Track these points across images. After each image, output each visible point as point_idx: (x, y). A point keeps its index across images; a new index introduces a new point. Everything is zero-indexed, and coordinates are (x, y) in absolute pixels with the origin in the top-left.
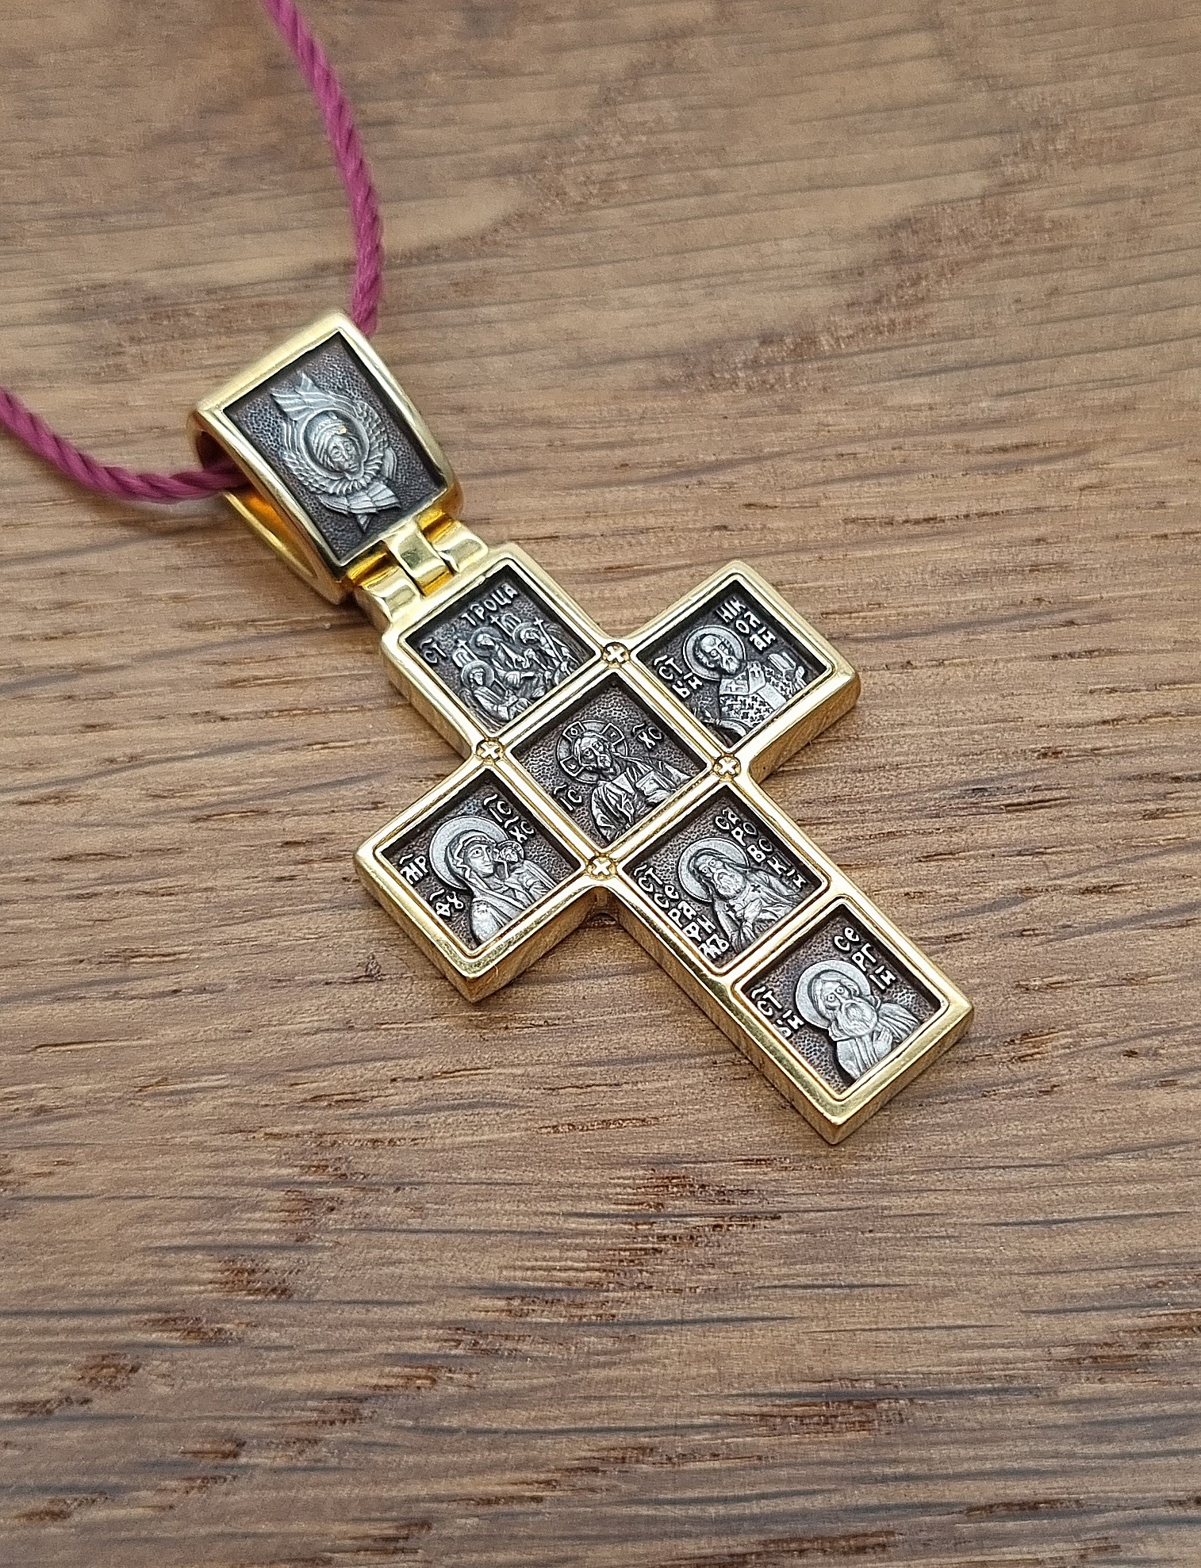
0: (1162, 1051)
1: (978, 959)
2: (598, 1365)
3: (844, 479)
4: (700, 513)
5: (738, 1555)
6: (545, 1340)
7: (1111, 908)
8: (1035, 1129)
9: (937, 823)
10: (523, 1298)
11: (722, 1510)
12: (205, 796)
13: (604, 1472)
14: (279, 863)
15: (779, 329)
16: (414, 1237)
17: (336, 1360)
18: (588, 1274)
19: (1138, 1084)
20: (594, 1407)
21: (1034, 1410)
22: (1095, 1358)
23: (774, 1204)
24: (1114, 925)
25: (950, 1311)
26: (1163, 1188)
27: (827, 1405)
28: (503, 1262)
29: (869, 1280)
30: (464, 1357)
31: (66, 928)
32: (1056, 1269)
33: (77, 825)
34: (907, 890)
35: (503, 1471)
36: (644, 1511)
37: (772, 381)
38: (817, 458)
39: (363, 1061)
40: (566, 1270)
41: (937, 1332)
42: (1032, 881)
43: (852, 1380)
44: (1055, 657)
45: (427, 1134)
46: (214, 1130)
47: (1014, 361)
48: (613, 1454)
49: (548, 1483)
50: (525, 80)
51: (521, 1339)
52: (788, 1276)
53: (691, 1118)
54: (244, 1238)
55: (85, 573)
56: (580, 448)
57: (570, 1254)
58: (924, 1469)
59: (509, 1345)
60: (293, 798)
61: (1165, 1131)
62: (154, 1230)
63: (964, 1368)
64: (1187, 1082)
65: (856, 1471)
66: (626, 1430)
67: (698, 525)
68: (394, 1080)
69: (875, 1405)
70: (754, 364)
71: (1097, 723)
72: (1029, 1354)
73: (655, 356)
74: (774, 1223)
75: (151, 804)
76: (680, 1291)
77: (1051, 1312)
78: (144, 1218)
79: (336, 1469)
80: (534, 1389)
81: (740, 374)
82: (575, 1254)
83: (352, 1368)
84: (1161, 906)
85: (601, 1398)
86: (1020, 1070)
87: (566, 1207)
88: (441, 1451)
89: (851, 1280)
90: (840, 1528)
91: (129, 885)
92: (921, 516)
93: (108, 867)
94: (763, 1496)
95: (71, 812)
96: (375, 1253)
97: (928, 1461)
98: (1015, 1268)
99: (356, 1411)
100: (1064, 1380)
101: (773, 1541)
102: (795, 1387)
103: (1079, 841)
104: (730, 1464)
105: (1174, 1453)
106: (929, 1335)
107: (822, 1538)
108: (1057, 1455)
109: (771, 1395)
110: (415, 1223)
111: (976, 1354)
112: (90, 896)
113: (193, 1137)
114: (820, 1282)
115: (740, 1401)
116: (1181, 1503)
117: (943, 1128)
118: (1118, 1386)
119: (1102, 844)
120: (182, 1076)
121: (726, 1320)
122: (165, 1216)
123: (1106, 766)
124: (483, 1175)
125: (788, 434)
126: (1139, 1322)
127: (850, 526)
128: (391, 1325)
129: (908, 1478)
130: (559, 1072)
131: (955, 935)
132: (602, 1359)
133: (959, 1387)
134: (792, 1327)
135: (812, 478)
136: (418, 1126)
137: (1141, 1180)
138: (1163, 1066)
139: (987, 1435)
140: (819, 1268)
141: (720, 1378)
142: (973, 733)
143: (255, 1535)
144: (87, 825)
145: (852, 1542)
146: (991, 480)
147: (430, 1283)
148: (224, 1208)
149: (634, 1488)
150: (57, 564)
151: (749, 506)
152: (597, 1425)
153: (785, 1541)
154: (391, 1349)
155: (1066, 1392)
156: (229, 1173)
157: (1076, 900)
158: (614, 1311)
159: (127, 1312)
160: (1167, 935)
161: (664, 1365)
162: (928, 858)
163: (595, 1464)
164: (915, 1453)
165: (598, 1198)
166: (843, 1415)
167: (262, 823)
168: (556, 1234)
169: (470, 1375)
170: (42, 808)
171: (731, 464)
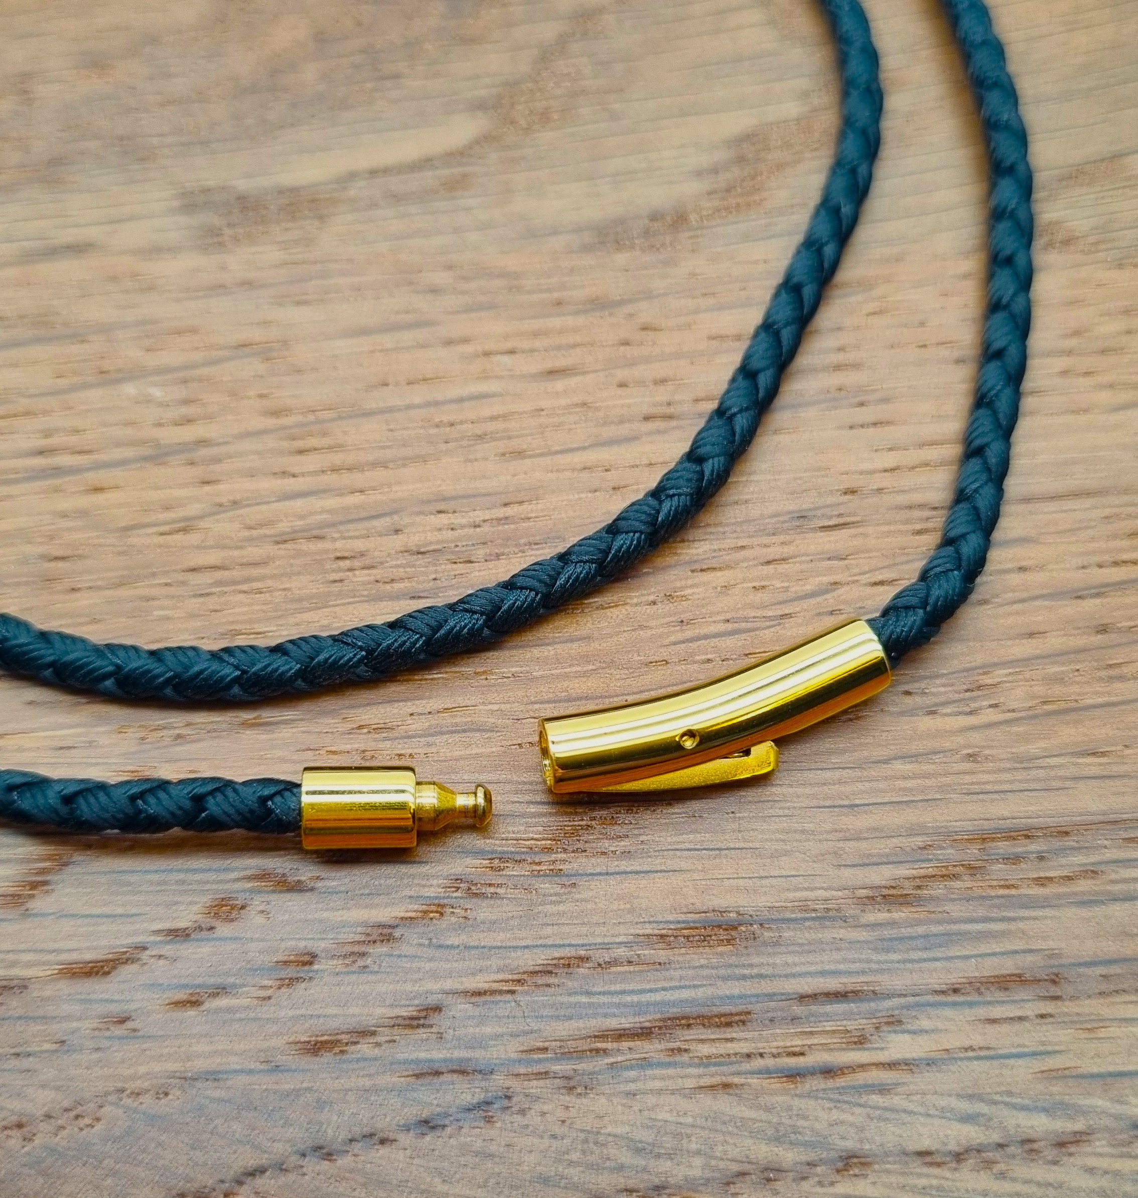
0: (927, 691)
1: (802, 630)
2: (551, 903)
3: (707, 310)
4: (611, 334)
5: (646, 1028)
6: (515, 886)
8: (841, 742)
9: (774, 539)
10: (500, 859)
11: (635, 998)
12: (284, 526)
13: (556, 974)
14: (333, 571)
15: (662, 211)
17: (376, 900)
18: (543, 842)
19: (910, 712)
20: (549, 930)
21: (842, 931)
22: (884, 896)
25: (786, 865)
26: (928, 782)
27: (705, 928)
29: (732, 846)
30: (461, 898)
31: (193, 616)
32: (858, 837)
33: (198, 547)
34: (754, 584)
35: (488, 974)
37: (658, 246)
38: (689, 297)
39: (392, 702)
40: (529, 839)
41: (779, 879)
42: (837, 578)
43: (721, 912)
44: (851, 427)
45: (434, 750)
48: (562, 961)
49: (519, 981)
50: (488, 46)
51: (499, 885)
52: (678, 842)
55: (200, 380)
56: (530, 292)
57: (531, 829)
58: (770, 971)
59: (492, 890)
60: (342, 528)
61: (930, 744)
63: (796, 904)
64: (944, 711)
65: (722, 972)
66: (570, 945)
67: (610, 343)
68: (412, 714)
69: (736, 928)
70: (646, 233)
71: (881, 472)
72: (840, 893)
73: (578, 230)
74: (668, 807)
75: (247, 533)
76: (605, 853)
77: (854, 866)
79: (377, 972)
81: (636, 242)
82: (535, 829)
83: (387, 906)
85: (553, 925)
87: (528, 798)
88: (447, 960)
89: (719, 845)
90: (716, 1010)
91: (233, 588)
93: (219, 575)
94: (664, 989)
95: (193, 538)
97: (774, 965)
98: (830, 836)
99: (390, 934)
100: (863, 911)
101: (669, 1019)
102: (682, 917)
103: (871, 551)
104: (640, 968)
105: (938, 959)
106: (773, 881)
107: (703, 1016)
108: (860, 961)
109: (667, 922)
111: (803, 894)
112: (208, 594)
113: (278, 755)
114: (698, 847)
115: (646, 926)
116: (943, 992)
118: (900, 914)
119: (885, 553)
121: (637, 873)
123: (888, 500)
125: (669, 281)
126: (914, 872)
127: (711, 341)
129: (761, 976)
130: (522, 708)
131: (786, 615)
132: (554, 898)
133: (793, 916)
134: (681, 877)
135: (685, 310)
136: (429, 745)
137: (915, 776)
138: (928, 700)
139: (812, 948)
141: (632, 911)
142: (795, 479)
144: (205, 548)
145: (722, 1019)
149: (576, 984)
150: (181, 374)
151: (644, 329)
152: (551, 942)
153: (677, 1018)
154: (413, 893)
155: (865, 918)
157: (870, 590)
158: (561, 867)
161: (596, 903)
162: (769, 563)
163: (550, 968)
164: (764, 960)
166: (715, 935)
167: (320, 545)
168: (521, 816)
169: (466, 910)
170: (176, 537)
171: (631, 301)
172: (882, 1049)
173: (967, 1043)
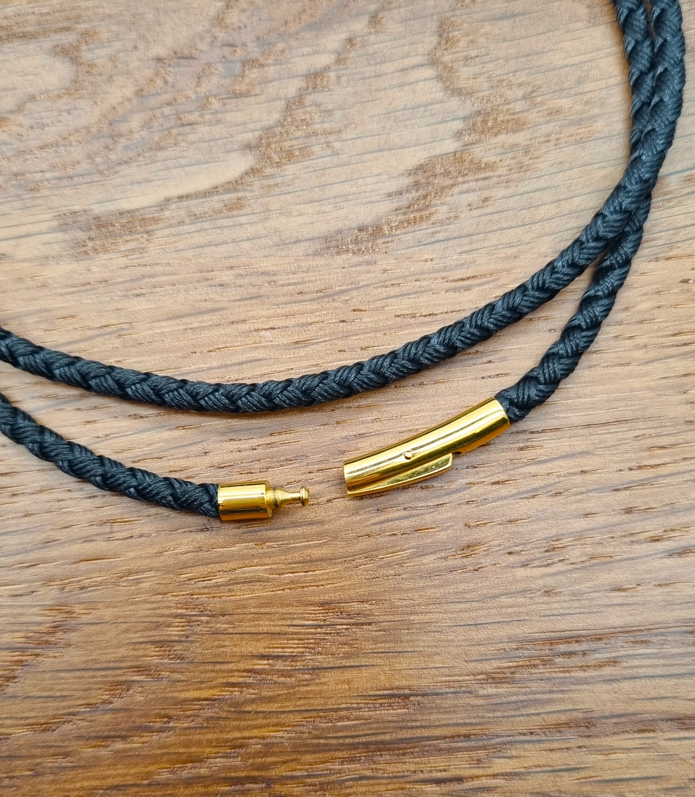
0: (523, 552)
1: (450, 514)
2: (303, 685)
3: (395, 297)
4: (334, 314)
6: (283, 676)
7: (504, 491)
8: (472, 586)
10: (274, 659)
11: (351, 740)
13: (306, 727)
15: (366, 223)
16: (232, 636)
17: (204, 686)
18: (298, 649)
19: (512, 567)
20: (302, 702)
21: (470, 699)
22: (494, 678)
23: (370, 619)
24: (506, 498)
25: (437, 661)
26: (521, 609)
27: (391, 699)
28: (265, 645)
29: (406, 650)
30: (252, 683)
32: (479, 644)
35: (269, 727)
36: (322, 741)
37: (364, 250)
38: (383, 286)
39: (207, 564)
40: (289, 648)
41: (433, 669)
42: (471, 480)
43: (400, 689)
44: (483, 378)
45: (233, 593)
46: (151, 594)
47: (468, 236)
48: (310, 720)
49: (286, 731)
50: (252, 99)
51: (273, 676)
52: (375, 648)
53: (336, 585)
54: (166, 638)
56: (283, 285)
57: (291, 642)
58: (427, 723)
59: (269, 678)
60: (172, 452)
61: (522, 586)
62: (131, 636)
63: (443, 684)
64: (533, 565)
65: (401, 724)
66: (315, 710)
67: (333, 321)
68: (219, 572)
69: (409, 699)
70: (356, 241)
72: (468, 677)
73: (312, 239)
74: (370, 627)
76: (333, 654)
77: (476, 661)
78: (127, 631)
79: (206, 728)
80: (279, 695)
81: (350, 246)
82: (293, 642)
83: (210, 688)
84: (524, 489)
85: (304, 698)
86: (465, 561)
87: (289, 622)
88: (245, 720)
89: (399, 649)
90: (396, 746)
92: (427, 314)
94: (366, 735)
96: (216, 643)
97: (430, 720)
98: (463, 643)
99: (213, 705)
100: (481, 687)
101: (371, 752)
102: (378, 693)
103: (492, 462)
104: (354, 722)
105: (523, 715)
106: (430, 671)
107: (389, 749)
108: (478, 717)
109: (369, 696)
110: (231, 631)
111: (447, 678)
113: (143, 597)
114: (387, 651)
115: (357, 698)
116: (524, 734)
117: (435, 586)
118: (503, 689)
119: (501, 462)
120: (137, 573)
121: (352, 667)
122: (135, 630)
124: (256, 610)
125: (371, 275)
126: (511, 664)
127: (397, 319)
128: (223, 671)
129: (422, 727)
130: (284, 567)
131: (441, 503)
132: (305, 683)
133: (441, 691)
134: (377, 669)
135: (381, 297)
136: (230, 591)
137: (514, 606)
138: (523, 558)
139: (451, 709)
140: (387, 645)
141: (350, 689)
143: (178, 753)
146: (458, 294)
147: (238, 654)
148: (158, 626)
149: (318, 732)
151: (354, 310)
152: (303, 709)
153: (375, 751)
154: (225, 681)
155: (482, 692)
156: (158, 611)
157: (491, 488)
158: (308, 664)
159: (124, 668)
160: (526, 501)
161: (328, 685)
163: (303, 724)
164: (424, 717)
165: (301, 618)
166: (397, 702)
168: (285, 634)
169: (255, 690)
171: (346, 291)
172: (489, 767)
173: (537, 763)
